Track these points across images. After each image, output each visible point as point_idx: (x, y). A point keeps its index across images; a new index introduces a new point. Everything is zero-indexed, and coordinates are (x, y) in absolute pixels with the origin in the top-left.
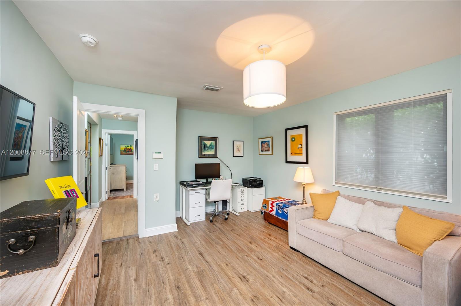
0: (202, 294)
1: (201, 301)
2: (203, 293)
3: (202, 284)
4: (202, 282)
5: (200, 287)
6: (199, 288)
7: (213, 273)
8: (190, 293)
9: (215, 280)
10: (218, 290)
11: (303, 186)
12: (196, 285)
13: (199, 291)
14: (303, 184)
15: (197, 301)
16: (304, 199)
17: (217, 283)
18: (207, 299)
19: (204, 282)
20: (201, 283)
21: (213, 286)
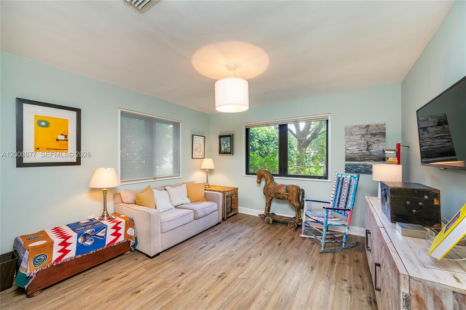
0: (263, 295)
1: (269, 292)
2: (261, 295)
3: (252, 301)
4: (249, 303)
5: (257, 301)
6: (259, 301)
7: (228, 303)
8: (270, 304)
9: (238, 295)
10: (248, 287)
11: (104, 193)
12: (257, 306)
13: (262, 299)
14: (104, 191)
15: (272, 295)
16: (105, 210)
17: (241, 291)
18: (264, 289)
19: (248, 302)
20: (252, 303)
21: (247, 292)
